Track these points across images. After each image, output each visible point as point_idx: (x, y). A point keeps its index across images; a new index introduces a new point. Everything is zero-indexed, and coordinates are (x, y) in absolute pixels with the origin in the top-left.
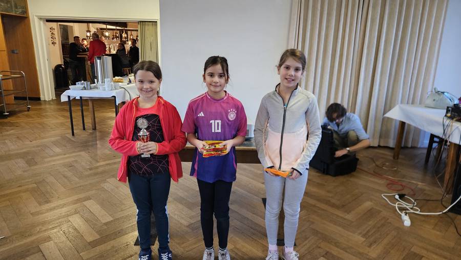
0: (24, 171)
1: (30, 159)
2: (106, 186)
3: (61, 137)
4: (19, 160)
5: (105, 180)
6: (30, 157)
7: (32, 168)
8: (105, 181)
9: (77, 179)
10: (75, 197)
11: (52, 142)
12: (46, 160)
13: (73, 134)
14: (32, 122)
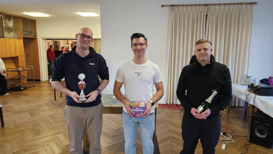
0: (28, 119)
1: (32, 113)
3: (49, 101)
4: (27, 113)
6: (32, 112)
7: (33, 117)
9: (54, 123)
10: (52, 133)
12: (40, 113)
13: (55, 100)
14: (35, 93)
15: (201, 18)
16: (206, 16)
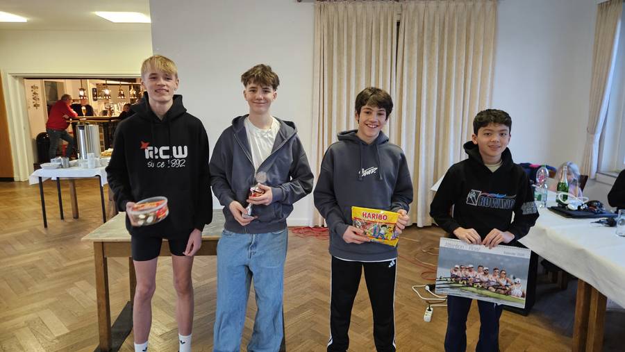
2: (73, 291)
3: (29, 230)
5: (73, 283)
8: (72, 285)
11: (16, 237)
13: (45, 226)
15: (386, 29)
16: (398, 24)
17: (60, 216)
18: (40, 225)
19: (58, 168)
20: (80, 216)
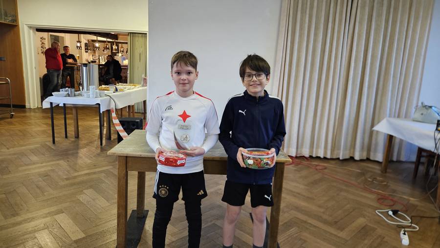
1: (4, 167)
2: (82, 198)
5: (82, 191)
7: (4, 177)
9: (51, 190)
10: (46, 211)
11: (30, 150)
12: (20, 169)
13: (54, 142)
14: (13, 129)
17: (65, 136)
18: (49, 141)
19: (66, 96)
20: (80, 136)
